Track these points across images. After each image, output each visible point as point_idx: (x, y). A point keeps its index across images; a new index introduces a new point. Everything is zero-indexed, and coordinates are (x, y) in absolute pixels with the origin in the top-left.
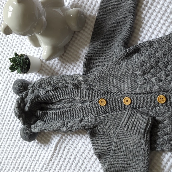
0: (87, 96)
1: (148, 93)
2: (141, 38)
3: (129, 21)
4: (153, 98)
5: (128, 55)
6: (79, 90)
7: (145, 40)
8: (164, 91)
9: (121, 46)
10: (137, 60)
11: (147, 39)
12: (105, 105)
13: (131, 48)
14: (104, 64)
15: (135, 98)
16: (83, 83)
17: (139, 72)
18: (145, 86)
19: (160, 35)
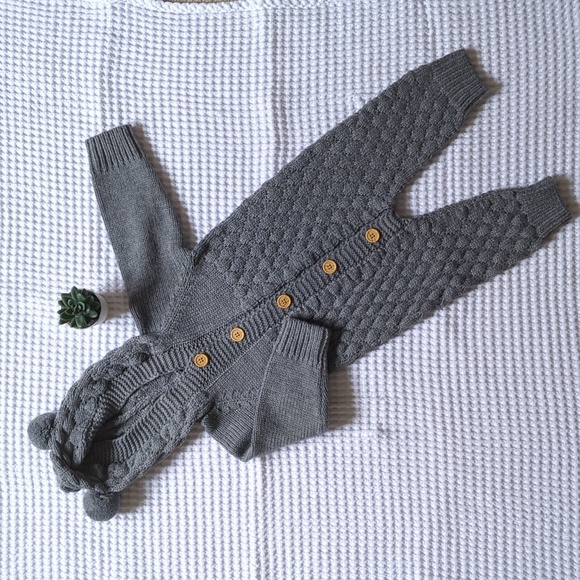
0: (170, 363)
1: (260, 303)
2: (198, 235)
3: (165, 211)
4: (271, 307)
5: (198, 261)
6: (151, 362)
7: (204, 236)
8: (281, 288)
9: (180, 252)
10: (216, 262)
11: (206, 231)
12: (209, 362)
13: (196, 248)
14: (167, 298)
15: (247, 324)
16: (151, 344)
17: (230, 279)
18: (249, 295)
19: (231, 211)
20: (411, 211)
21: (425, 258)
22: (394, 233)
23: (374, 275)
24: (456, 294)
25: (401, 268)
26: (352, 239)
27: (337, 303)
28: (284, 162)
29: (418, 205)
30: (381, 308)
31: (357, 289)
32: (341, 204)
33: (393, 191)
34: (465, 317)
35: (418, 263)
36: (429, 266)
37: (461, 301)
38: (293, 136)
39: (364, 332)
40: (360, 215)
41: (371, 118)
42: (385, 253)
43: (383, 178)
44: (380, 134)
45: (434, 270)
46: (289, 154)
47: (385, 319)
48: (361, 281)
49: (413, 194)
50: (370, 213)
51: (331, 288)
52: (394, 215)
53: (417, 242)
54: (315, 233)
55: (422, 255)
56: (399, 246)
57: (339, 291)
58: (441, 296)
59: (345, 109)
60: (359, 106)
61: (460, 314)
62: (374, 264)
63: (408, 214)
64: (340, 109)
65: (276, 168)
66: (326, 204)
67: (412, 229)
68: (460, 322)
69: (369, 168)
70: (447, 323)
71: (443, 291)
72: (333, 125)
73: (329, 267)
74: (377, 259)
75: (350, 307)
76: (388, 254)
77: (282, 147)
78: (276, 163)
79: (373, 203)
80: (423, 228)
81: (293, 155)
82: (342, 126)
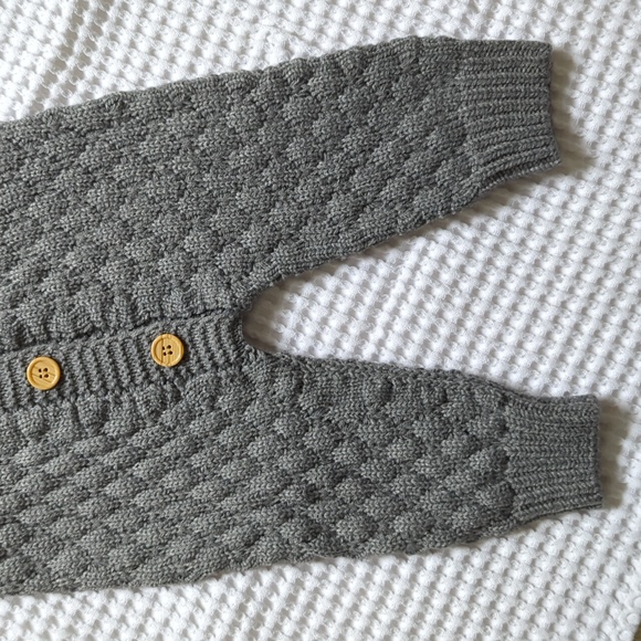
20: (278, 335)
21: (256, 449)
22: (215, 365)
23: (130, 435)
24: (283, 557)
25: (195, 446)
26: (120, 337)
27: (23, 457)
28: (62, 99)
29: (299, 329)
30: (112, 511)
31: (81, 447)
32: (136, 251)
33: (257, 277)
34: (284, 614)
35: (237, 453)
36: (253, 469)
37: (290, 573)
38: (107, 53)
39: (56, 545)
40: (162, 292)
41: (285, 97)
42: (177, 398)
43: (249, 238)
44: (288, 140)
45: (259, 485)
46: (81, 86)
47: (112, 539)
48: (98, 432)
49: (299, 302)
50: (187, 300)
51: (26, 420)
52: (232, 329)
53: (254, 409)
54: (49, 284)
55: (252, 439)
56: (213, 399)
57: (42, 431)
58: (249, 545)
59: (243, 51)
60: (274, 59)
61: (277, 602)
62: (143, 411)
63: (269, 338)
64: (234, 44)
65: (37, 104)
66: (102, 234)
67: (259, 375)
68: (270, 618)
69: (231, 202)
70: (241, 609)
71: (257, 537)
72: (202, 71)
73: (42, 373)
74: (154, 403)
75: (47, 477)
76: (182, 404)
77: (71, 62)
78: (42, 92)
79: (203, 282)
80: (282, 385)
81: (87, 94)
82: (216, 83)
